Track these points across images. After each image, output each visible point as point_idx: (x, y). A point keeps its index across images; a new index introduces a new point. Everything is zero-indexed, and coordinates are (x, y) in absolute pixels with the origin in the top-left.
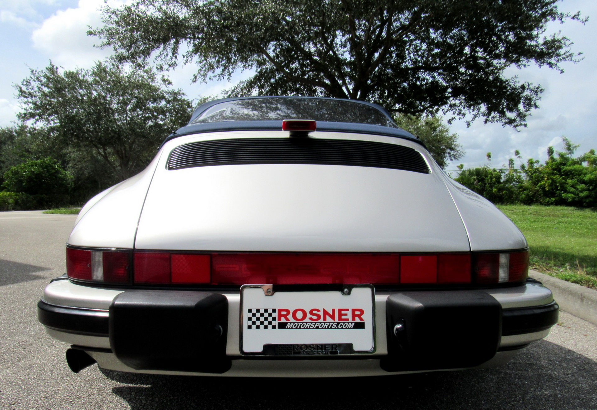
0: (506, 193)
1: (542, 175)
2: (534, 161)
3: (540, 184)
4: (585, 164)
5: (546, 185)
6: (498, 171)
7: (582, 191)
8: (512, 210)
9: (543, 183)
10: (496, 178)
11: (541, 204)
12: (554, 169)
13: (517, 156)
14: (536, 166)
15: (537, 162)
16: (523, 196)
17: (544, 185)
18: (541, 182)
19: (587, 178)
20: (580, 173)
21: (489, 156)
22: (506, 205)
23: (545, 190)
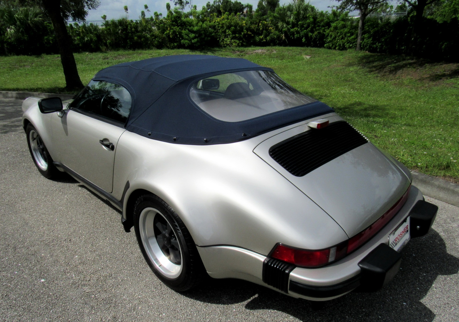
0: (144, 40)
1: (166, 26)
2: (159, 14)
3: (165, 33)
4: (192, 18)
5: (170, 33)
6: (135, 22)
7: (194, 38)
8: (151, 54)
9: (168, 32)
10: (134, 28)
11: (168, 48)
12: (173, 21)
13: (146, 10)
14: (161, 18)
15: (161, 15)
16: (156, 42)
17: (169, 33)
18: (166, 31)
19: (195, 28)
20: (190, 24)
21: (126, 9)
22: (146, 50)
23: (170, 37)
